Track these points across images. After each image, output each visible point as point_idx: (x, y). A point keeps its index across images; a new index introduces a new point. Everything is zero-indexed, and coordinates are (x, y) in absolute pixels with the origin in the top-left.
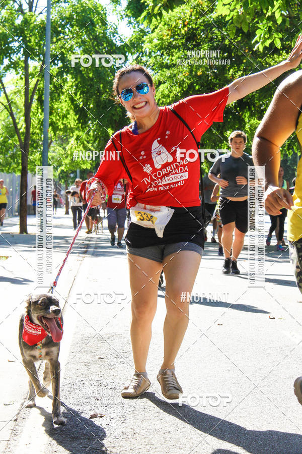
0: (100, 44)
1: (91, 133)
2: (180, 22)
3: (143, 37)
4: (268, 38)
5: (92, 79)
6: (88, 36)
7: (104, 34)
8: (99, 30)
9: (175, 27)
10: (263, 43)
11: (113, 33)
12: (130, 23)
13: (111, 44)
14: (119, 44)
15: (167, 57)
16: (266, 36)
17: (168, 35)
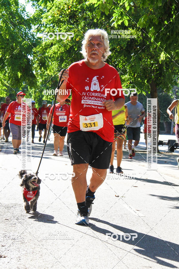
0: (14, 17)
1: (7, 74)
2: (66, 6)
3: (42, 14)
4: (121, 19)
5: (8, 40)
6: (6, 12)
7: (17, 11)
8: (13, 8)
9: (63, 9)
10: (117, 22)
11: (22, 11)
12: (34, 5)
13: (21, 18)
14: (26, 18)
15: (57, 28)
16: (119, 18)
17: (58, 14)
